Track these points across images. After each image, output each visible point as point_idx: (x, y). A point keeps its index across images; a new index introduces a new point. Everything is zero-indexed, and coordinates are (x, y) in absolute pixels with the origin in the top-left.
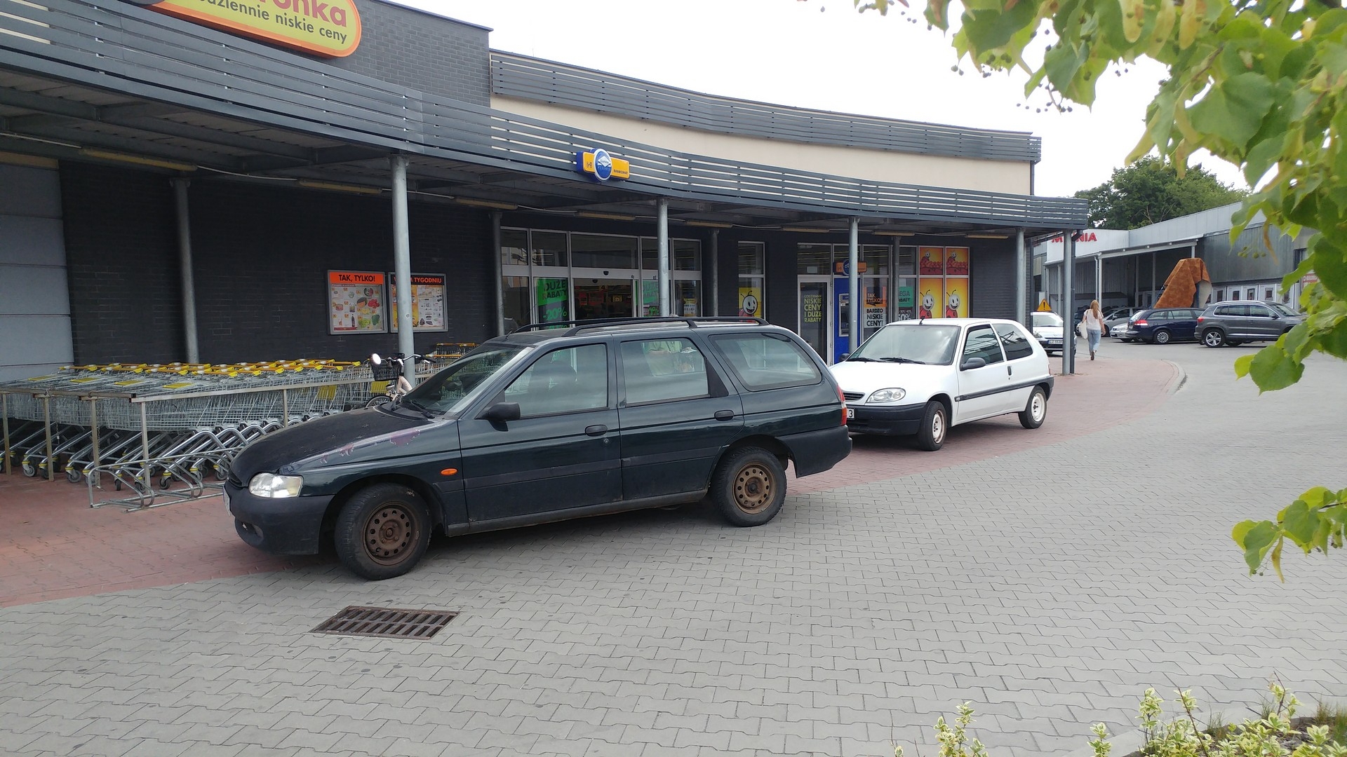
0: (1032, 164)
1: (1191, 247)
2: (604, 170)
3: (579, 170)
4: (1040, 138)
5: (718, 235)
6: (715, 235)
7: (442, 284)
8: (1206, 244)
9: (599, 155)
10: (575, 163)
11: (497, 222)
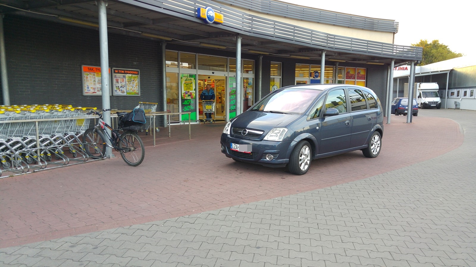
0: (394, 33)
1: (447, 73)
2: (211, 18)
3: (199, 17)
4: (398, 23)
5: (262, 58)
6: (261, 58)
7: (138, 74)
8: (453, 72)
9: (208, 11)
10: (197, 13)
11: (164, 47)
